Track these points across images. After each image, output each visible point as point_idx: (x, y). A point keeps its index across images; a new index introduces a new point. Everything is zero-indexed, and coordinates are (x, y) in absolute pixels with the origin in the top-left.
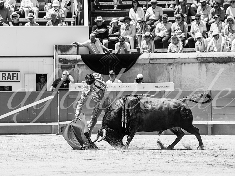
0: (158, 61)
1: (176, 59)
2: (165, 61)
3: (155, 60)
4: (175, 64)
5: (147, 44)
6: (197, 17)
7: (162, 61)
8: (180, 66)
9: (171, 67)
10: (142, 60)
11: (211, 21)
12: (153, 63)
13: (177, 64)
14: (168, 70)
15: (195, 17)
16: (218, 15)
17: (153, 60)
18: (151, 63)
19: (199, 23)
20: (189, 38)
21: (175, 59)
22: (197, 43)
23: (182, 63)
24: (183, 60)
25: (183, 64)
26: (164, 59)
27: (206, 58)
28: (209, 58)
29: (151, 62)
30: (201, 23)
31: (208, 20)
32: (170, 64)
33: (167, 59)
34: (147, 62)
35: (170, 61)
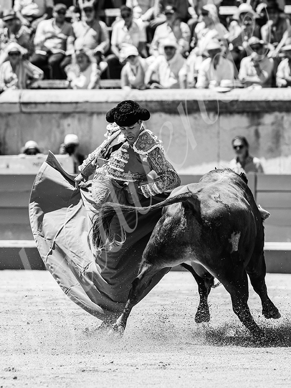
0: (41, 108)
1: (79, 105)
2: (55, 108)
3: (33, 106)
4: (77, 116)
5: (14, 69)
6: (125, 12)
7: (48, 108)
8: (88, 119)
9: (69, 121)
10: (5, 105)
11: (157, 20)
12: (30, 113)
13: (82, 116)
14: (61, 128)
15: (121, 11)
16: (174, 9)
17: (29, 107)
18: (24, 113)
19: (129, 25)
20: (110, 57)
21: (77, 103)
22: (127, 69)
23: (92, 114)
24: (95, 106)
25: (95, 117)
26: (52, 103)
27: (144, 103)
28: (151, 102)
29: (24, 109)
30: (133, 25)
31: (152, 18)
32: (66, 115)
33: (60, 103)
34: (16, 109)
35: (66, 108)
